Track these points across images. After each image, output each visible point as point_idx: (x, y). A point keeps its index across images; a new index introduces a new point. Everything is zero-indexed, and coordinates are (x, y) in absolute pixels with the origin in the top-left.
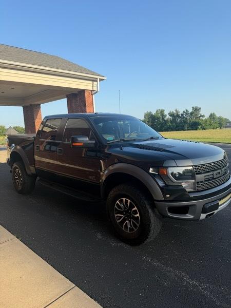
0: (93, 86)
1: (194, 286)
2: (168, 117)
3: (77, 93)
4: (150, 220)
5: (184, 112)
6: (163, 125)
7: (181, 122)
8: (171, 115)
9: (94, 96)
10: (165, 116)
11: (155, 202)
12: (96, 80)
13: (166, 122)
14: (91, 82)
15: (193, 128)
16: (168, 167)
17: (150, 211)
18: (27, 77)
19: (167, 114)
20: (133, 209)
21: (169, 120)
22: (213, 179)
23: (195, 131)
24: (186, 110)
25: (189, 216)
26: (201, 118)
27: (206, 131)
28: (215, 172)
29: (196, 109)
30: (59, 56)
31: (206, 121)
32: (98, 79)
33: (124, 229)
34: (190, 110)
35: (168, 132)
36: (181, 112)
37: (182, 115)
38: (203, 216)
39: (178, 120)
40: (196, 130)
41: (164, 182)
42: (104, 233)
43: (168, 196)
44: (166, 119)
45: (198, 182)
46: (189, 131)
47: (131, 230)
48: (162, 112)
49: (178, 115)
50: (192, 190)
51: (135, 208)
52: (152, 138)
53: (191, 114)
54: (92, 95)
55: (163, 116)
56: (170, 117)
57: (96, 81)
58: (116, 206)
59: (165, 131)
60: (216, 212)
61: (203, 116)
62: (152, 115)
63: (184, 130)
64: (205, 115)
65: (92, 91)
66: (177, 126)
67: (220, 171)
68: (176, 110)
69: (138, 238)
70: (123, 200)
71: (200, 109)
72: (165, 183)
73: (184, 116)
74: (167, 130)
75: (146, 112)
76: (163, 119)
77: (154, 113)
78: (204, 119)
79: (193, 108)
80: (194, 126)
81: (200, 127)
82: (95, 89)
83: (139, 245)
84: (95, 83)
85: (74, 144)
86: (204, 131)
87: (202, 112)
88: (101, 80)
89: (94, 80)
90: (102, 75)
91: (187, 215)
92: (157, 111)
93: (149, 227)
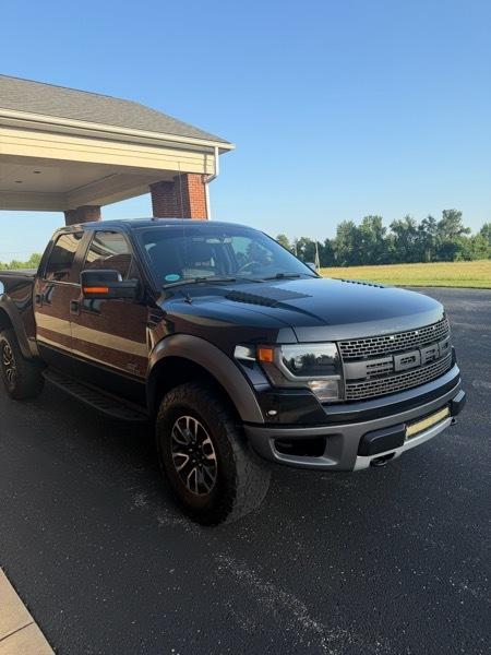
0: (205, 165)
1: (312, 634)
2: (389, 233)
3: (172, 180)
4: (235, 469)
5: (424, 221)
6: (379, 250)
7: (418, 245)
8: (397, 228)
9: (207, 186)
10: (384, 231)
11: (246, 427)
12: (212, 150)
13: (385, 243)
14: (202, 156)
15: (443, 256)
16: (280, 345)
17: (236, 447)
18: (58, 145)
19: (387, 226)
20: (204, 443)
21: (392, 239)
22: (394, 372)
23: (450, 263)
24: (430, 218)
25: (327, 462)
26: (463, 234)
27: (474, 263)
28: (398, 358)
29: (452, 216)
30: (135, 101)
31: (473, 242)
32: (217, 149)
33: (188, 486)
34: (439, 218)
35: (390, 266)
36: (418, 223)
37: (421, 228)
38: (363, 462)
39: (412, 240)
40: (452, 260)
41: (268, 379)
42: (154, 494)
43: (274, 412)
44: (384, 237)
45: (349, 381)
46: (435, 264)
47: (202, 489)
48: (376, 221)
49: (411, 229)
50: (335, 399)
51: (208, 441)
52: (280, 277)
53: (441, 225)
54: (204, 184)
55: (379, 230)
56: (393, 233)
57: (213, 153)
58: (173, 435)
59: (384, 264)
60: (398, 451)
61: (467, 231)
62: (354, 229)
63: (424, 262)
64: (472, 229)
65: (203, 175)
66: (409, 254)
67: (415, 353)
68: (407, 219)
69: (213, 510)
70: (185, 419)
71: (460, 214)
72: (270, 382)
73: (426, 230)
74: (386, 262)
75: (340, 222)
76: (378, 237)
77: (358, 223)
78: (469, 236)
79: (444, 212)
80: (447, 253)
81: (458, 254)
82: (210, 170)
83: (217, 525)
84: (209, 157)
85: (86, 290)
86: (470, 263)
87: (464, 222)
88: (223, 151)
89: (208, 151)
90: (227, 140)
91: (321, 458)
92: (365, 221)
93: (234, 484)
